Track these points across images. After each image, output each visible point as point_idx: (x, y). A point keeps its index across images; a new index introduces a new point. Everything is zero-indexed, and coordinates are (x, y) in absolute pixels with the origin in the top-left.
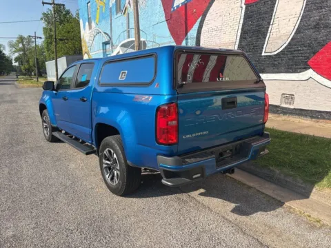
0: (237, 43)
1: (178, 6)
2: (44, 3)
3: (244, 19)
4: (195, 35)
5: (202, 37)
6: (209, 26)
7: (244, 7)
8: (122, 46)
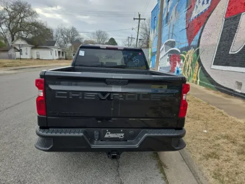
0: (218, 44)
1: (193, 19)
2: (134, 19)
3: (224, 28)
4: (198, 38)
5: (201, 40)
6: (205, 32)
7: (224, 20)
8: (165, 44)
